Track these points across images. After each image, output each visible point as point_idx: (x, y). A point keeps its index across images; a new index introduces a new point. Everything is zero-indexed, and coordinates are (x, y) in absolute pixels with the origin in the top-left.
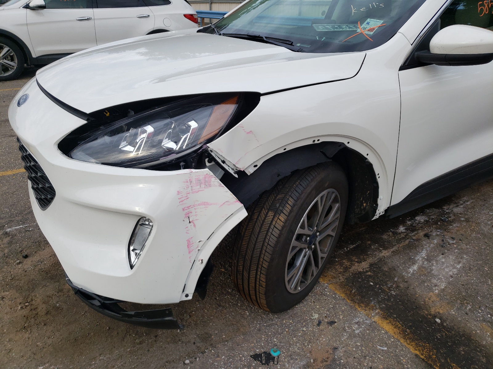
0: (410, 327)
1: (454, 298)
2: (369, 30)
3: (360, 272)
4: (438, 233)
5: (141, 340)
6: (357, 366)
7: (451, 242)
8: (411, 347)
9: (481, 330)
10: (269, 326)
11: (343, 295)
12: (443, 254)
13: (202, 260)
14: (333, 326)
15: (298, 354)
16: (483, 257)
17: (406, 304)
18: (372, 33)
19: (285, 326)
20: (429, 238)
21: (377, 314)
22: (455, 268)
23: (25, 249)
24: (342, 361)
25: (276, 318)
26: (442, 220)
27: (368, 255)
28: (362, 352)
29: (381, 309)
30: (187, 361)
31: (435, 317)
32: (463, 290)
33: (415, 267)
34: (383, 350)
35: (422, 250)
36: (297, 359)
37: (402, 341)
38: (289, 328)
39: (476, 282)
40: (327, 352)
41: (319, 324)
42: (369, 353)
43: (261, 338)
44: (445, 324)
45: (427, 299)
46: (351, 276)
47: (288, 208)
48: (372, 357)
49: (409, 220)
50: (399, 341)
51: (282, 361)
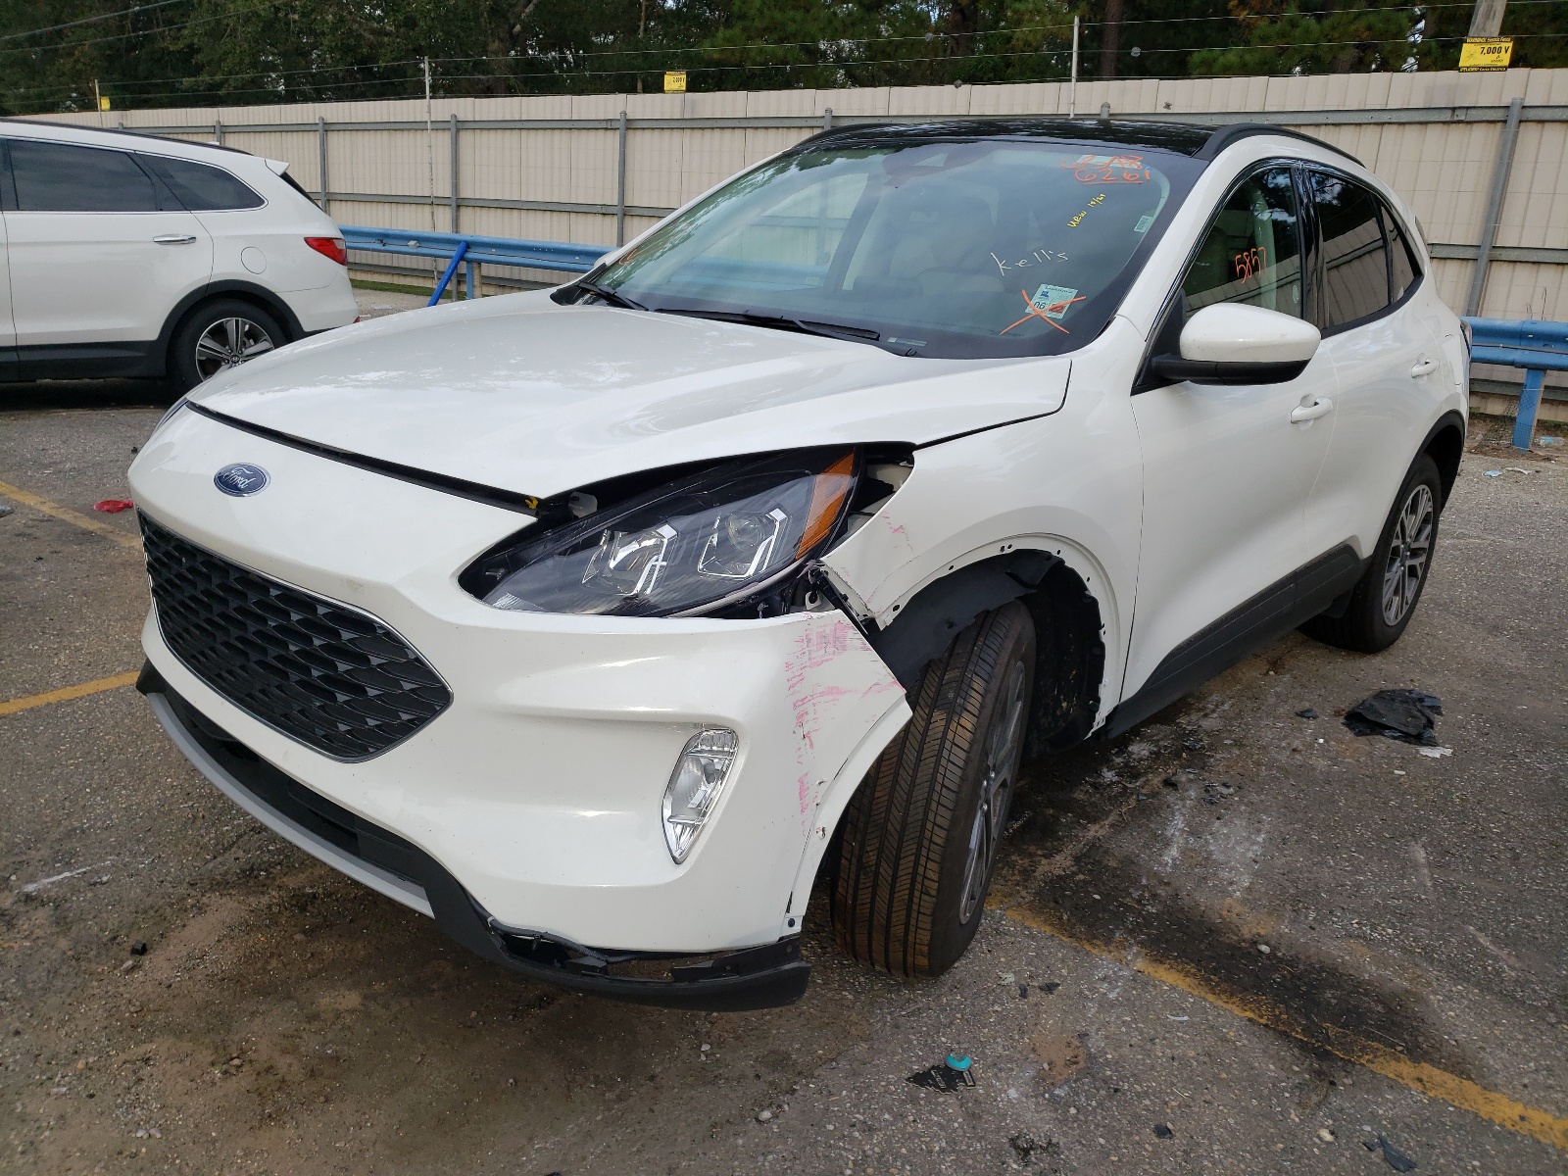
0: (1215, 971)
1: (1278, 902)
2: (1051, 310)
3: (1060, 877)
4: (1191, 776)
5: (617, 1091)
6: (1144, 1060)
7: (1225, 791)
8: (1234, 1007)
9: (1350, 954)
10: (913, 1014)
11: (1048, 930)
12: (1218, 819)
13: (823, 830)
14: (1056, 992)
15: (1010, 1059)
16: (1300, 815)
17: (1187, 927)
18: (1061, 316)
19: (951, 1009)
20: (1177, 790)
21: (1136, 955)
22: (1254, 843)
23: (123, 933)
24: (1109, 1056)
25: (921, 995)
26: (1187, 748)
27: (1059, 839)
28: (1141, 1032)
29: (1142, 944)
30: (766, 1115)
31: (1255, 943)
32: (1288, 884)
33: (1174, 852)
34: (1181, 1022)
35: (1173, 814)
36: (1012, 1070)
37: (1211, 997)
38: (961, 1011)
39: (1306, 865)
40: (1069, 1044)
41: (1024, 994)
42: (1157, 1031)
43: (910, 1042)
44: (1280, 954)
45: (1225, 913)
46: (1044, 887)
47: (975, 701)
48: (1164, 1038)
49: (1117, 755)
50: (1205, 1000)
51: (982, 1077)
